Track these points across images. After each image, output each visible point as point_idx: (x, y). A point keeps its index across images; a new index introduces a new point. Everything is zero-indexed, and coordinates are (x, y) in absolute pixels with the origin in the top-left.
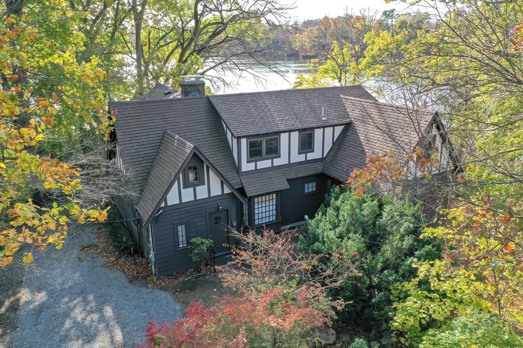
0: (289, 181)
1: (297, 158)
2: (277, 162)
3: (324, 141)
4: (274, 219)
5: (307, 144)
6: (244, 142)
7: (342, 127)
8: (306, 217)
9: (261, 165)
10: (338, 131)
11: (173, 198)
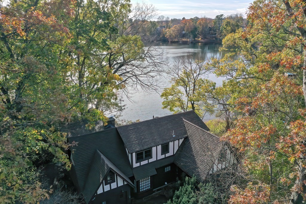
0: (156, 169)
1: (160, 157)
2: (151, 160)
3: (174, 147)
4: (150, 188)
5: (165, 149)
6: (134, 154)
7: (183, 139)
8: (166, 183)
9: (143, 163)
10: (181, 141)
11: (100, 191)
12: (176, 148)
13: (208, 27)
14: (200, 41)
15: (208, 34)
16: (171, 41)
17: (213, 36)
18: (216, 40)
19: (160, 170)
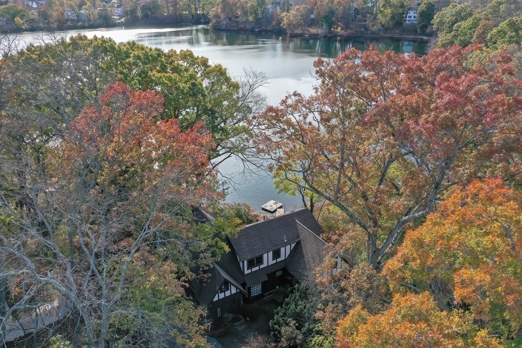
0: (268, 275)
1: (271, 262)
2: (262, 267)
3: (285, 252)
4: (261, 292)
5: (277, 254)
6: (246, 262)
7: (295, 244)
8: (277, 287)
9: (254, 269)
10: (293, 245)
11: (216, 299)
12: (288, 253)
13: (353, 7)
14: (339, 33)
15: (353, 21)
16: (290, 34)
17: (362, 23)
18: (366, 32)
19: (271, 275)
